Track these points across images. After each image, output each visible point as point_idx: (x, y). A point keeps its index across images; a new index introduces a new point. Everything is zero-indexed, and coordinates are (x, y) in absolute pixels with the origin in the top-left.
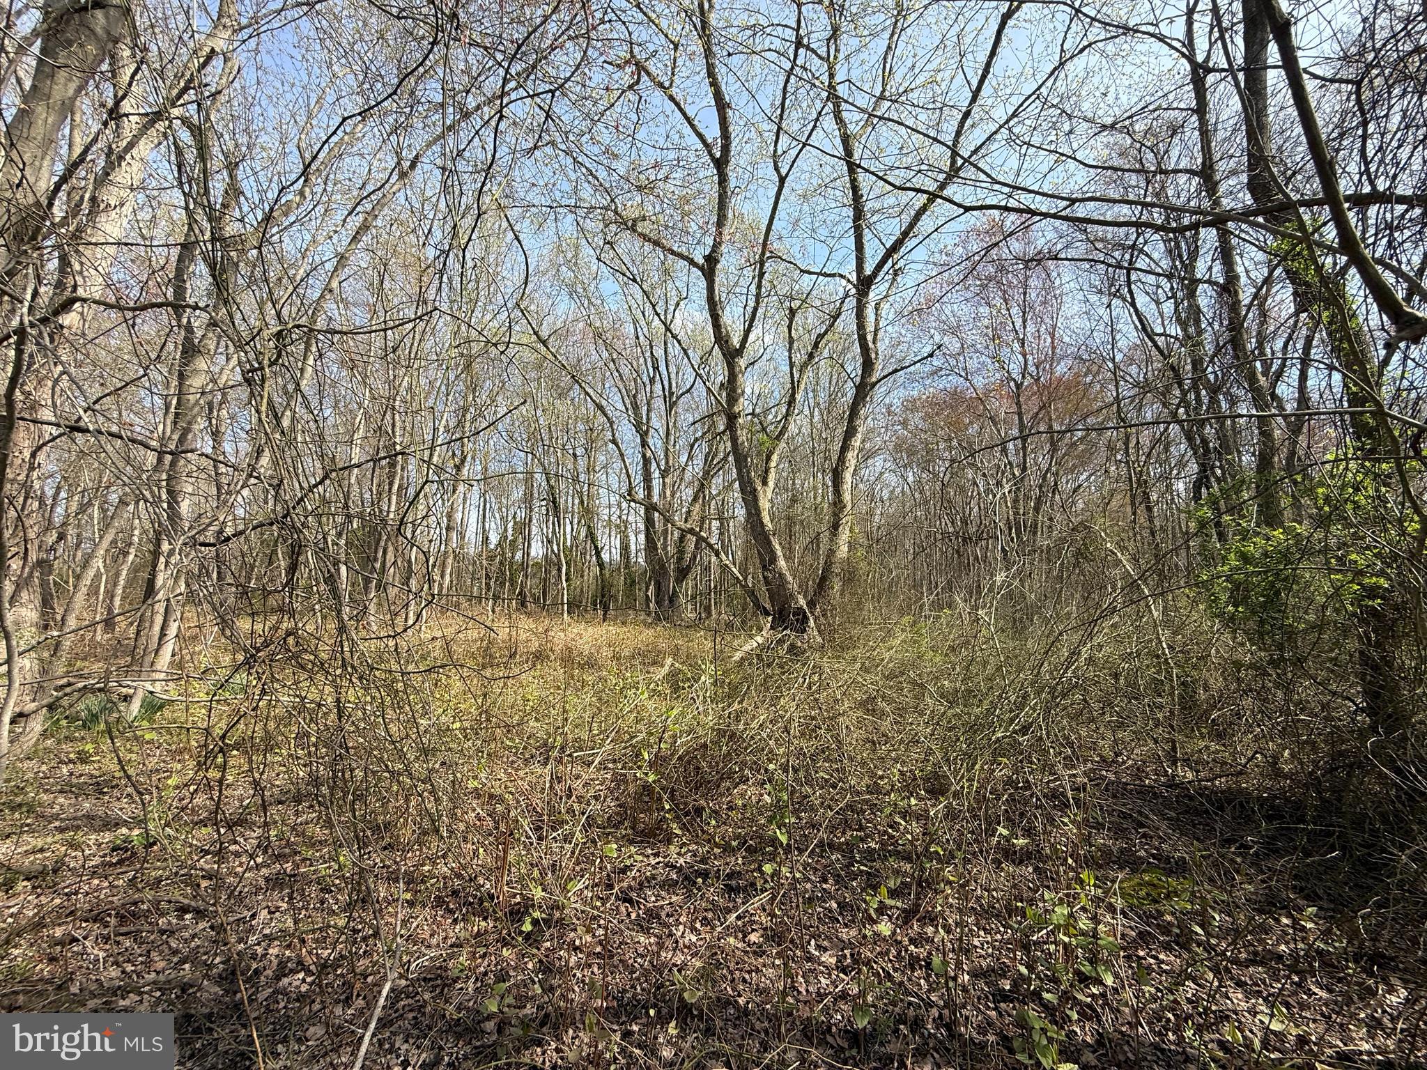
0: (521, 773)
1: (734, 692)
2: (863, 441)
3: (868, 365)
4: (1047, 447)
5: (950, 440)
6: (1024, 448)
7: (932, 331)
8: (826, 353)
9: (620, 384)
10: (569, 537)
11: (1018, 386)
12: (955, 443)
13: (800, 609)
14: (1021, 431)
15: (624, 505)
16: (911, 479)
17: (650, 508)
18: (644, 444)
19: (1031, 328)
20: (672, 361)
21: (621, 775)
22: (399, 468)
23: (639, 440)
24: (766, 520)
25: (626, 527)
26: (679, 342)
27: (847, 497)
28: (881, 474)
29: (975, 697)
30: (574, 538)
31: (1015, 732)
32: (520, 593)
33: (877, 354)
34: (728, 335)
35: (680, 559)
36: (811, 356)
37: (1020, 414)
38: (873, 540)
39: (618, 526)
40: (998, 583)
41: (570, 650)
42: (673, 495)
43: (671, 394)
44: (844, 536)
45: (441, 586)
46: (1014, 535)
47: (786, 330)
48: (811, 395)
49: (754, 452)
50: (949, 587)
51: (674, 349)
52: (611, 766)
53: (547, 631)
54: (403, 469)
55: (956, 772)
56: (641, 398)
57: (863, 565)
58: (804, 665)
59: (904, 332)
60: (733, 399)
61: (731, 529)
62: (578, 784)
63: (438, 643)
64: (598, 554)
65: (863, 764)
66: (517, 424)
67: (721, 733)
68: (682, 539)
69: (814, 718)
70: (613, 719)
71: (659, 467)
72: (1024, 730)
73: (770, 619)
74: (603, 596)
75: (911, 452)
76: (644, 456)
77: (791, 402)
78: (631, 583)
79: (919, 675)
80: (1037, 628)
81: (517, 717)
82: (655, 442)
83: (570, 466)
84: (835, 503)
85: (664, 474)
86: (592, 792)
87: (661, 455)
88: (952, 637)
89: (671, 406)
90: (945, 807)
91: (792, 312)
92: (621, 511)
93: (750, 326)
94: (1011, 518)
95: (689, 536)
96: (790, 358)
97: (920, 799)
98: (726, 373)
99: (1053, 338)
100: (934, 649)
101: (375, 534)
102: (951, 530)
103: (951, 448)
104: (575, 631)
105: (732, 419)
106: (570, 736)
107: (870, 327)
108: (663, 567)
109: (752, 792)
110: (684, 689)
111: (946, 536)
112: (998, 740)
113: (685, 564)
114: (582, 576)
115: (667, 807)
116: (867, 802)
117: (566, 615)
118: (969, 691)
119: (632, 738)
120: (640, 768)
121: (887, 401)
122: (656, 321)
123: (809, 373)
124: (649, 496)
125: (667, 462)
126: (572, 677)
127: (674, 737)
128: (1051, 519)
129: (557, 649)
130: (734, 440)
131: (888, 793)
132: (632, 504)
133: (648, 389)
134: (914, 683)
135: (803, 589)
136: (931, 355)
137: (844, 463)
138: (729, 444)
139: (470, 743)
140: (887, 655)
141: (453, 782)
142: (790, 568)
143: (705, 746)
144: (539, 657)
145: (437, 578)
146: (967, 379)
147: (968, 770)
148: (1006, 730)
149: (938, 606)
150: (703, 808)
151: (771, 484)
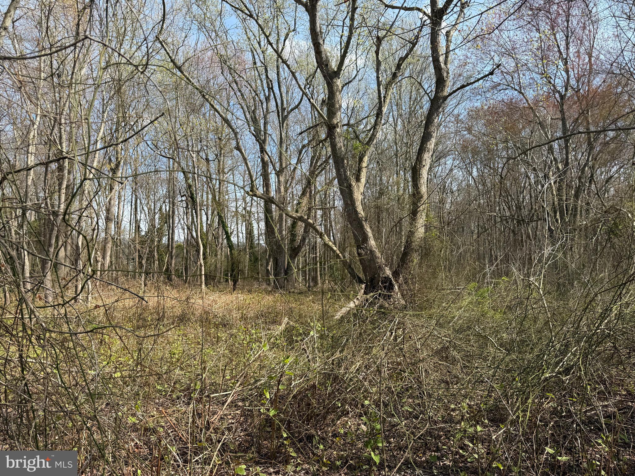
0: (170, 411)
1: (335, 344)
2: (437, 144)
3: (440, 82)
4: (585, 146)
5: (506, 141)
6: (567, 147)
7: (492, 53)
8: (407, 74)
9: (241, 101)
10: (204, 225)
11: (562, 97)
12: (510, 144)
13: (387, 279)
14: (564, 133)
15: (248, 199)
16: (475, 173)
17: (269, 201)
18: (262, 150)
19: (572, 49)
20: (283, 82)
21: (249, 410)
22: (66, 172)
23: (258, 147)
24: (360, 209)
25: (250, 216)
26: (288, 66)
27: (424, 189)
28: (451, 170)
29: (527, 345)
30: (209, 226)
31: (559, 373)
32: (167, 270)
33: (448, 73)
34: (327, 60)
35: (292, 241)
36: (394, 75)
37: (563, 120)
38: (444, 223)
39: (243, 216)
40: (546, 256)
41: (207, 313)
42: (286, 190)
43: (284, 110)
44: (421, 220)
45: (103, 265)
46: (558, 217)
47: (375, 55)
48: (395, 108)
49: (349, 155)
50: (507, 259)
51: (285, 73)
52: (240, 404)
53: (188, 298)
54: (69, 173)
55: (513, 405)
56: (260, 113)
57: (437, 243)
58: (391, 321)
59: (469, 55)
60: (332, 113)
61: (333, 217)
62: (215, 419)
63: (102, 310)
64: (228, 238)
65: (439, 400)
66: (160, 135)
67: (327, 376)
68: (294, 225)
69: (399, 364)
70: (241, 366)
71: (274, 169)
72: (567, 371)
73: (363, 286)
74: (233, 271)
75: (475, 152)
76: (263, 160)
77: (379, 114)
78: (255, 260)
79: (483, 329)
80: (577, 291)
81: (166, 368)
82: (272, 148)
83: (204, 169)
84: (414, 195)
85: (278, 174)
86: (225, 425)
87: (276, 158)
88: (509, 299)
89: (283, 118)
90: (504, 432)
91: (379, 40)
92: (246, 203)
93: (346, 52)
94: (556, 203)
95: (300, 223)
96: (378, 78)
97: (485, 426)
98: (327, 91)
99: (590, 57)
100: (495, 309)
101: (50, 224)
102: (508, 214)
103: (507, 148)
104: (211, 298)
105: (331, 128)
106: (208, 381)
107: (442, 50)
108: (279, 247)
109: (351, 423)
110: (297, 342)
111: (504, 219)
112: (546, 379)
113: (296, 244)
114: (216, 255)
115: (285, 435)
116: (442, 429)
117: (203, 286)
118: (523, 341)
119: (256, 381)
120: (263, 405)
121: (456, 112)
122: (270, 50)
123: (393, 90)
124: (267, 191)
125: (281, 165)
126: (209, 334)
127: (290, 380)
128: (588, 204)
129: (198, 313)
130: (333, 146)
131: (459, 422)
132: (255, 198)
133: (265, 106)
134: (479, 335)
135: (389, 262)
136: (491, 73)
137: (421, 162)
138: (329, 149)
139: (129, 388)
140: (457, 314)
141: (115, 418)
142: (379, 246)
143: (314, 386)
144: (182, 319)
145: (100, 259)
146: (520, 92)
147: (522, 403)
148: (553, 371)
149: (497, 274)
150: (313, 436)
151: (363, 180)
